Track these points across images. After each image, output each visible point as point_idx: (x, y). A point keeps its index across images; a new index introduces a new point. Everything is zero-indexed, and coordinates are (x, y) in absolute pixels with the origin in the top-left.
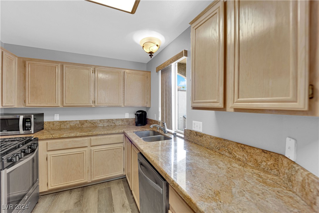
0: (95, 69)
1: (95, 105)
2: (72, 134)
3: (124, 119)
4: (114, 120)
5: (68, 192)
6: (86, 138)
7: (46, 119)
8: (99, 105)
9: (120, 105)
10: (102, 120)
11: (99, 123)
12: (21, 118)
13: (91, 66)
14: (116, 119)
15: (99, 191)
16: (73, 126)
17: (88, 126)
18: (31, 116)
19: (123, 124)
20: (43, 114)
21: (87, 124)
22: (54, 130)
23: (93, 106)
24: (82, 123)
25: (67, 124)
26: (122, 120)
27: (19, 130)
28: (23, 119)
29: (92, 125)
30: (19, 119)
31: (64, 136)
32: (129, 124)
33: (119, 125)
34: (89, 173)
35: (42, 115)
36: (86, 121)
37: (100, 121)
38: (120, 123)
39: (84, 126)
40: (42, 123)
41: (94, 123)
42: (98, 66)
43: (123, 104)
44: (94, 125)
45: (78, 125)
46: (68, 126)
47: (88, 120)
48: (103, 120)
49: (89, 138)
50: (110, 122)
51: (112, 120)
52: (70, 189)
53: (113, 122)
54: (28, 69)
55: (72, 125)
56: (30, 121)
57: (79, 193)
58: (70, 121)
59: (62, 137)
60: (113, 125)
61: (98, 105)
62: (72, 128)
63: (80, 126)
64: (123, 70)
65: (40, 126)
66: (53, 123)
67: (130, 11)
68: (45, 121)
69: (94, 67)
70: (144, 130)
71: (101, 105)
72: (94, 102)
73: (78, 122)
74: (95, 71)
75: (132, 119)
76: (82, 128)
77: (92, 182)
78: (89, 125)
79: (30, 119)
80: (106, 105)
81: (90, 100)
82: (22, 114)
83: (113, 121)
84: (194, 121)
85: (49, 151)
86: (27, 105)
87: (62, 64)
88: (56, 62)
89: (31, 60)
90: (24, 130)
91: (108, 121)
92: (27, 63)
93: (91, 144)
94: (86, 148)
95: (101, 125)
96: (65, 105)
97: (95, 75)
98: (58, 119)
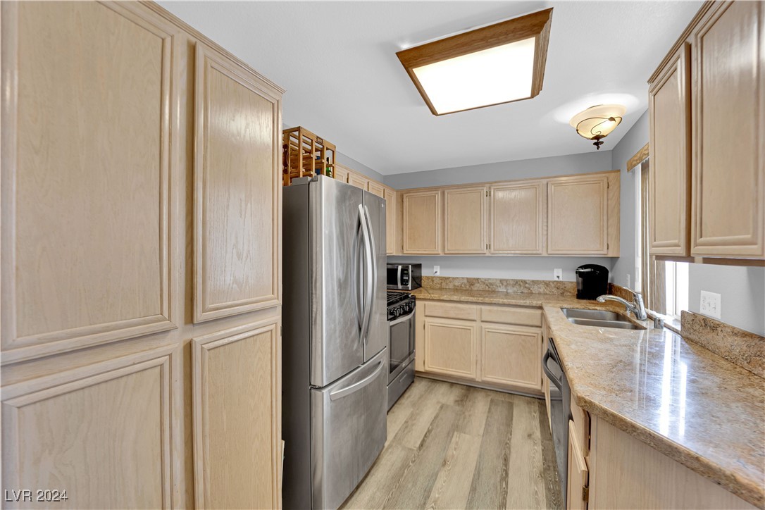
0: (490, 188)
1: (490, 252)
2: (455, 297)
3: (550, 282)
4: (528, 282)
5: (449, 384)
6: (474, 306)
7: (425, 272)
8: (497, 252)
9: (538, 252)
11: (498, 285)
12: (400, 268)
13: (482, 184)
14: (533, 281)
15: (492, 401)
16: (458, 286)
17: (481, 288)
18: (408, 267)
19: (548, 292)
20: (421, 265)
21: (478, 285)
22: (433, 289)
23: (487, 254)
24: (471, 282)
25: (450, 282)
26: (547, 284)
27: (397, 284)
28: (401, 270)
29: (487, 287)
30: (397, 270)
31: (445, 297)
32: (562, 294)
33: (540, 294)
34: (479, 366)
35: (419, 266)
36: (477, 279)
37: (501, 281)
38: (542, 290)
39: (475, 288)
40: (420, 278)
41: (491, 284)
42: (496, 182)
43: (545, 249)
44: (489, 287)
45: (465, 285)
46: (451, 286)
47: (480, 279)
48: (506, 281)
49: (479, 307)
50: (520, 285)
51: (525, 282)
52: (451, 382)
53: (527, 285)
54: (406, 203)
55: (456, 284)
56: (408, 274)
57: (463, 391)
58: (453, 278)
59: (442, 299)
60: (526, 291)
61: (494, 252)
62: (457, 290)
63: (468, 287)
64: (545, 181)
65: (418, 283)
66: (432, 279)
67: (529, 96)
68: (422, 275)
69: (488, 186)
70: (591, 308)
71: (501, 252)
72: (489, 247)
73: (465, 281)
74: (490, 192)
75: (571, 282)
76: (471, 290)
77: (484, 382)
79: (407, 270)
80: (509, 252)
81: (482, 242)
82: (400, 264)
83: (526, 283)
84: (703, 293)
85: (427, 316)
86: (405, 252)
87: (443, 189)
88: (436, 189)
89: (408, 191)
90: (402, 284)
91: (516, 282)
92: (405, 197)
93: (481, 318)
94: (474, 322)
95: (502, 289)
96: (447, 252)
97: (490, 199)
98: (438, 274)
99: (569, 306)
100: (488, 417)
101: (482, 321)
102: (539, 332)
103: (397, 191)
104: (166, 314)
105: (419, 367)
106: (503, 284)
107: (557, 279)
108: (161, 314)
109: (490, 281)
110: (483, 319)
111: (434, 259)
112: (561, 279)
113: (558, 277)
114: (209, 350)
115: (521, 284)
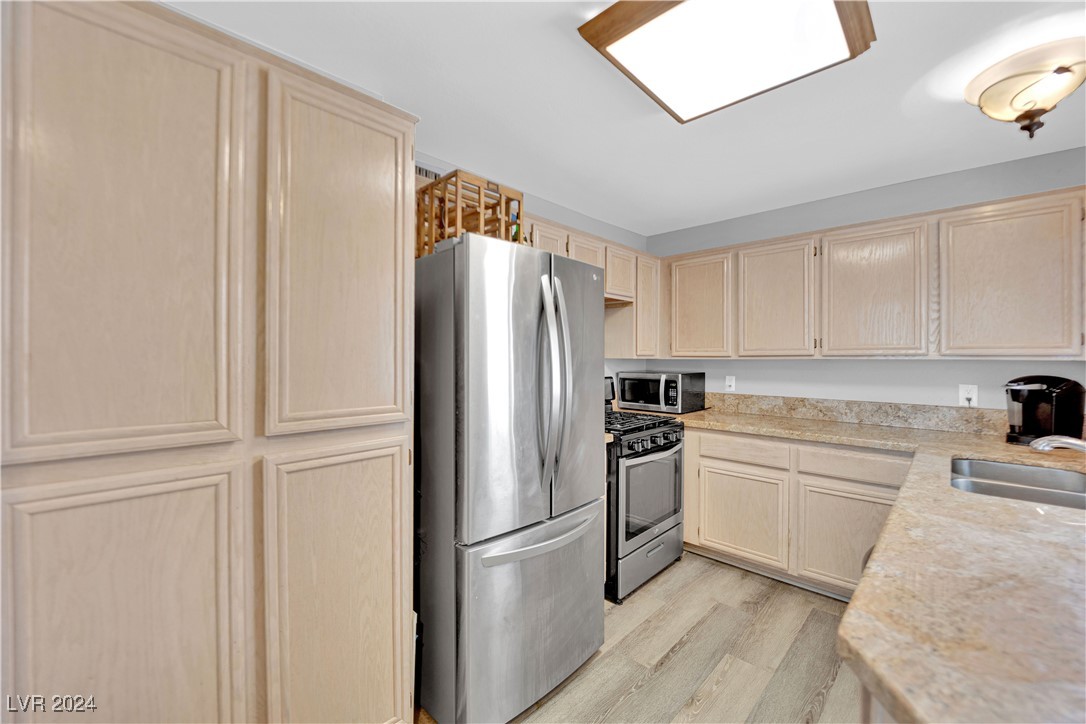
0: (821, 241)
1: (821, 352)
2: (750, 427)
3: (950, 409)
4: (902, 407)
5: (740, 573)
6: (786, 446)
7: (711, 387)
8: (836, 352)
10: (855, 402)
11: (843, 412)
12: (663, 378)
13: (808, 235)
14: (914, 406)
15: (814, 613)
16: (767, 411)
17: (809, 416)
18: (677, 377)
19: (946, 428)
20: (703, 374)
21: (804, 409)
22: (724, 413)
23: (817, 356)
24: (792, 404)
25: (753, 403)
26: (943, 412)
27: (659, 404)
28: (666, 381)
29: (821, 415)
30: (658, 381)
31: (733, 427)
32: (978, 433)
34: (793, 549)
35: (701, 376)
36: (803, 400)
37: (849, 404)
38: (932, 424)
39: (798, 414)
40: (701, 396)
41: (829, 409)
42: (832, 230)
43: (934, 347)
44: (825, 415)
45: (780, 408)
46: (755, 410)
47: (808, 400)
48: (859, 404)
49: (794, 447)
50: (887, 412)
51: (897, 407)
52: (745, 570)
53: (901, 414)
54: (676, 277)
55: (764, 407)
56: (676, 387)
57: (763, 588)
58: (758, 397)
59: (727, 429)
60: (898, 424)
61: (829, 353)
62: (764, 416)
63: (785, 412)
64: (933, 219)
65: (696, 403)
66: (722, 397)
68: (707, 391)
69: (817, 237)
70: (1027, 461)
71: (842, 352)
72: (819, 343)
73: (780, 402)
74: (821, 247)
75: (999, 411)
76: (792, 418)
77: (800, 578)
78: (811, 413)
79: (675, 382)
80: (860, 353)
81: (806, 337)
82: (664, 373)
83: (900, 409)
85: (703, 456)
86: (675, 354)
87: (736, 250)
88: (725, 250)
89: (680, 258)
90: (667, 404)
91: (879, 407)
92: (674, 268)
93: (798, 466)
94: (785, 473)
95: (851, 418)
96: (742, 353)
97: (821, 260)
98: (733, 390)
99: (976, 456)
100: (796, 640)
101: (800, 472)
103: (663, 259)
104: (223, 421)
105: (690, 536)
106: (851, 411)
107: (966, 404)
108: (216, 419)
109: (826, 404)
110: (802, 469)
111: (725, 364)
112: (974, 403)
113: (969, 400)
114: (288, 473)
115: (890, 410)
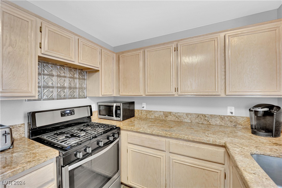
0: (177, 45)
1: (178, 93)
3: (224, 116)
4: (207, 116)
6: (164, 139)
7: (137, 107)
8: (183, 94)
9: (217, 94)
10: (189, 114)
11: (185, 117)
12: (115, 105)
13: (172, 42)
14: (211, 115)
16: (157, 117)
17: (173, 119)
19: (223, 124)
20: (134, 102)
21: (171, 116)
23: (176, 95)
24: (167, 114)
25: (152, 114)
26: (222, 118)
27: (113, 117)
29: (177, 119)
32: (235, 126)
33: (216, 125)
35: (133, 103)
36: (170, 113)
37: (187, 114)
38: (218, 123)
39: (168, 119)
40: (133, 111)
41: (179, 116)
42: (181, 40)
43: (223, 91)
44: (178, 119)
45: (162, 116)
46: (153, 117)
47: (172, 112)
48: (191, 114)
50: (201, 118)
51: (205, 116)
53: (206, 118)
54: (121, 61)
55: (156, 116)
56: (120, 109)
58: (154, 112)
59: (139, 131)
60: (205, 123)
61: (181, 94)
62: (156, 120)
63: (164, 118)
65: (130, 115)
66: (141, 111)
68: (135, 109)
69: (175, 43)
71: (186, 94)
72: (177, 90)
73: (162, 113)
74: (177, 47)
75: (243, 117)
76: (166, 120)
78: (173, 118)
79: (120, 107)
80: (192, 93)
81: (172, 87)
82: (115, 103)
83: (206, 117)
85: (129, 143)
86: (121, 94)
87: (144, 49)
88: (140, 49)
89: (123, 53)
91: (198, 116)
92: (120, 57)
93: (169, 150)
94: (164, 152)
95: (188, 120)
96: (147, 94)
97: (177, 53)
98: (145, 109)
101: (170, 152)
102: (223, 169)
103: (116, 54)
105: (124, 180)
106: (188, 117)
107: (231, 115)
109: (179, 114)
110: (171, 151)
111: (141, 98)
112: (234, 114)
113: (232, 113)
115: (202, 117)
